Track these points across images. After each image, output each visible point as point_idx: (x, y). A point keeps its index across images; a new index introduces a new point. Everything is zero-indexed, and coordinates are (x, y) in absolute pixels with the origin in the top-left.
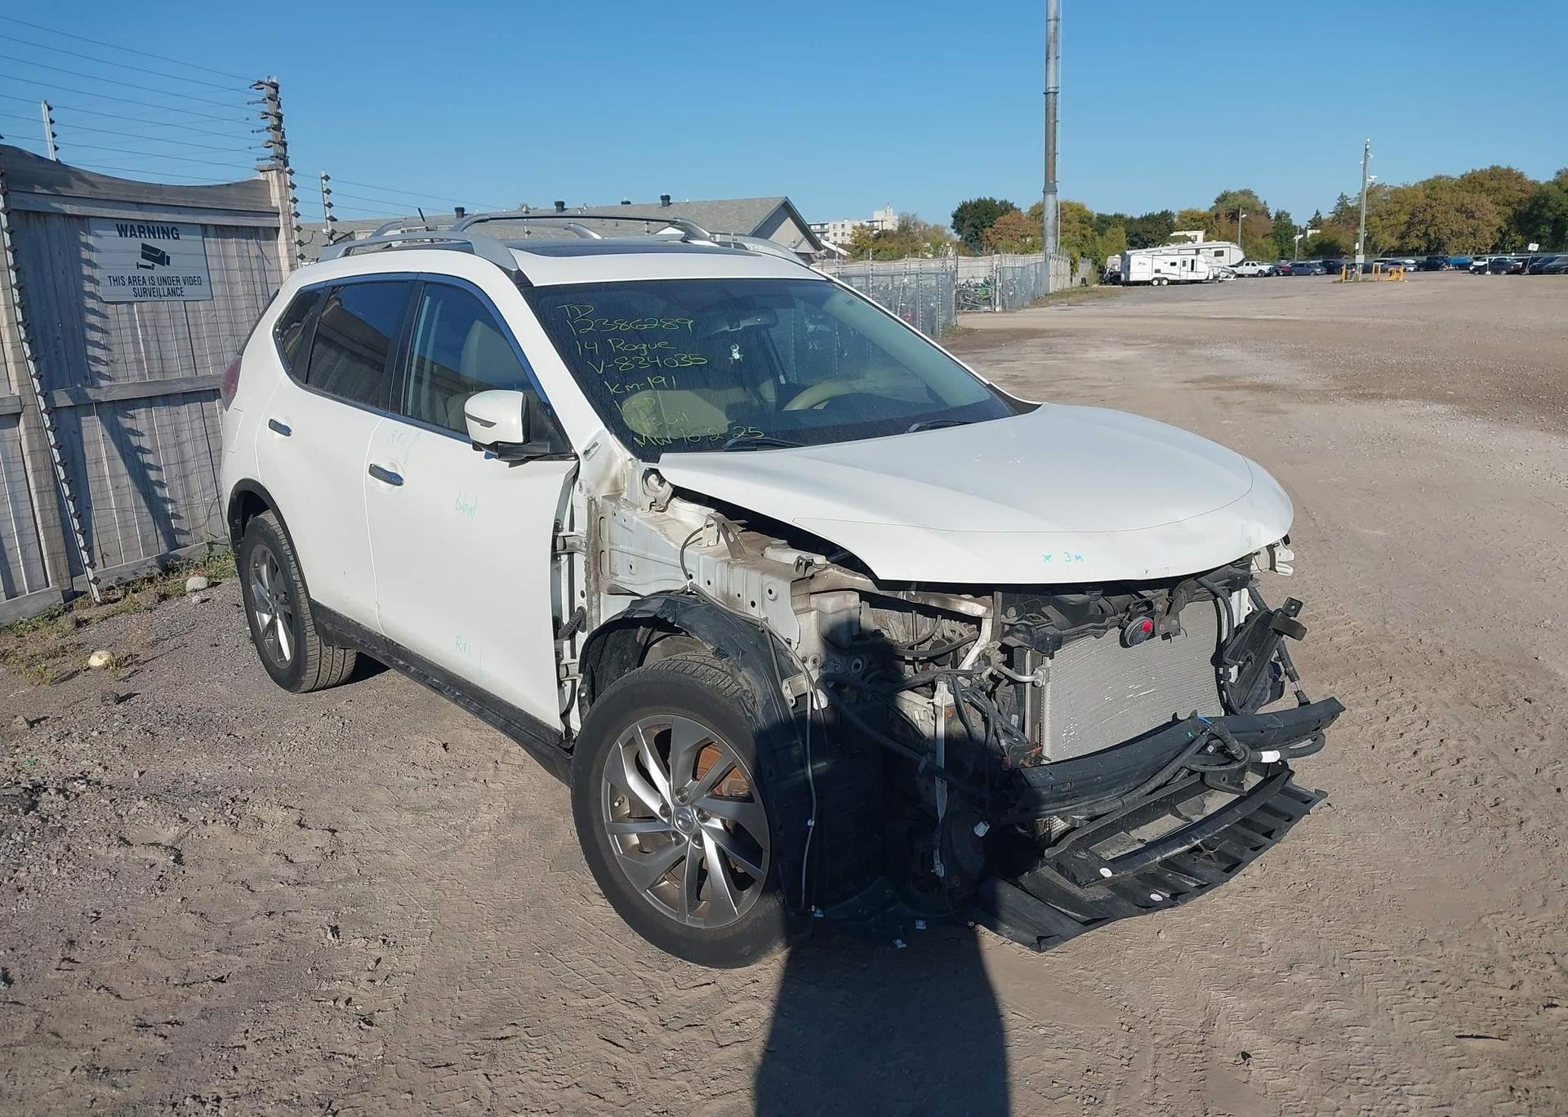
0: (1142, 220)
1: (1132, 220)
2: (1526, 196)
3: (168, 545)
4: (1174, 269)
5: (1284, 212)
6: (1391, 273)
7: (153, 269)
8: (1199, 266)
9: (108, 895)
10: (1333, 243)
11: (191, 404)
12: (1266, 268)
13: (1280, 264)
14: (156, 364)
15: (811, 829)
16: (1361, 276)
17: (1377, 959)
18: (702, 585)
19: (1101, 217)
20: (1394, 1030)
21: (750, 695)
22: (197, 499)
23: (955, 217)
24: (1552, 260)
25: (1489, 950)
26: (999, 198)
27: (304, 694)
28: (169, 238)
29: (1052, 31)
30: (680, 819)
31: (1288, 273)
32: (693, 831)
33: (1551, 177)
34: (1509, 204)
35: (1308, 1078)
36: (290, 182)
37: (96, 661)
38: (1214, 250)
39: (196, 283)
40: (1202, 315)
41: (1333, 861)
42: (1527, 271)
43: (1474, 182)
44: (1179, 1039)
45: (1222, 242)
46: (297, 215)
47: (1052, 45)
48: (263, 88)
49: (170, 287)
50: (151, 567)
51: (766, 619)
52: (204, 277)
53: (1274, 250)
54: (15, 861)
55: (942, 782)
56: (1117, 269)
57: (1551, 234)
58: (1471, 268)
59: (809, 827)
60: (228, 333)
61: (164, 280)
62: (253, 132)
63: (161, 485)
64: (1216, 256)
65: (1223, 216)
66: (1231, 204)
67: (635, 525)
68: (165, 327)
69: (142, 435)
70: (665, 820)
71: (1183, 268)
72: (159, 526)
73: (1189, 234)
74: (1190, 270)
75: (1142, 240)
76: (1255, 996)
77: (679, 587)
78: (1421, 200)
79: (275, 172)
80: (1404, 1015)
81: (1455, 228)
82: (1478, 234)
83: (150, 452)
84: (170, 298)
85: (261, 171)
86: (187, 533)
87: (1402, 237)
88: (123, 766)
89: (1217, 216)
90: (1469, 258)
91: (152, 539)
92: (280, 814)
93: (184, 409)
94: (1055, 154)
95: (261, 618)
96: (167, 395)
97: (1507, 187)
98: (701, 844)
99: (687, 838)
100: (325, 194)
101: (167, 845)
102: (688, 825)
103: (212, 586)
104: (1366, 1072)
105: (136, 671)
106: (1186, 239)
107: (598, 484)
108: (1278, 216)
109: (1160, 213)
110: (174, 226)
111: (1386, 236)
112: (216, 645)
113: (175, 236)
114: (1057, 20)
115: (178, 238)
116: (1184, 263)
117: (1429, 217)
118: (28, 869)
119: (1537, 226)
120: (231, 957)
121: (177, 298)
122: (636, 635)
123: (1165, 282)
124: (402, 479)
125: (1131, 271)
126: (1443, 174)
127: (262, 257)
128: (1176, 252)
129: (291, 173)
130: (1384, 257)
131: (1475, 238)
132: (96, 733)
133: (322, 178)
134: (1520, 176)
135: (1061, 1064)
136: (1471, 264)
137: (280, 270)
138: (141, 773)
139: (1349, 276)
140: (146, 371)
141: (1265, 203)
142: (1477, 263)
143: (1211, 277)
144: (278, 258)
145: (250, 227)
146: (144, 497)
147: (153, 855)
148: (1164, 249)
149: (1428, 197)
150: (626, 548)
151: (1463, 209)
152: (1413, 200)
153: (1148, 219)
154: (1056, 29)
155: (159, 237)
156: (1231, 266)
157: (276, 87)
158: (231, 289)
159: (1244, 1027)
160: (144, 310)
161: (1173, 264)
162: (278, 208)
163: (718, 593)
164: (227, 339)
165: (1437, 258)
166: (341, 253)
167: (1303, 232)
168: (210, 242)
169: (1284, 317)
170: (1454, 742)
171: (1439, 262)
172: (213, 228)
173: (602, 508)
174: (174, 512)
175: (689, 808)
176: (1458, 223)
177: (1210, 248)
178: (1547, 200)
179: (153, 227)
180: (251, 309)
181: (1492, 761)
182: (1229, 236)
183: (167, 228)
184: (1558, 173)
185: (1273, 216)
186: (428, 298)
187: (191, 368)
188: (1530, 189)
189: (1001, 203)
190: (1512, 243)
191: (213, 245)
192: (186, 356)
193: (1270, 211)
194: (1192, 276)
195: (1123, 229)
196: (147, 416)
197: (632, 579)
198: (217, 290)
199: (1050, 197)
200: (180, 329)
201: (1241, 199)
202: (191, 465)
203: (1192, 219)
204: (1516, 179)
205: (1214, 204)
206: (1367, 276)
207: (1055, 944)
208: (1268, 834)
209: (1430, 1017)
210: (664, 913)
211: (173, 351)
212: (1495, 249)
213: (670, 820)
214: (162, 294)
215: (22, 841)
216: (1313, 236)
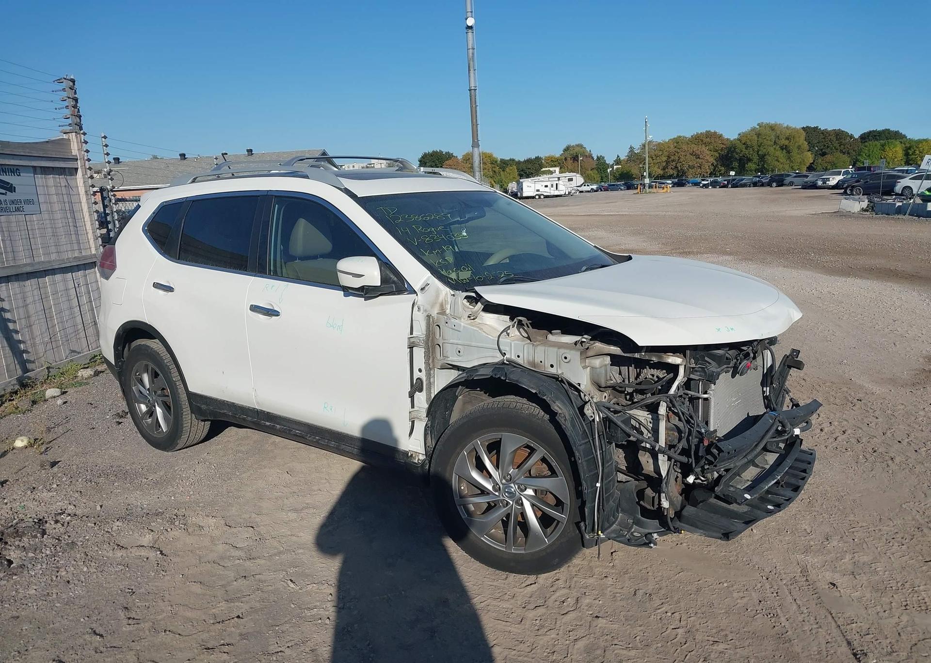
0: (525, 161)
1: (519, 163)
2: (724, 146)
3: (22, 370)
4: (547, 189)
5: (601, 156)
6: (663, 188)
7: (6, 195)
8: (560, 187)
9: (130, 578)
10: (628, 173)
11: (32, 280)
12: (595, 187)
13: (601, 184)
14: (10, 255)
15: (599, 488)
16: (648, 190)
17: (865, 531)
18: (514, 358)
19: (502, 160)
20: (893, 562)
21: (563, 415)
22: (38, 341)
23: (420, 161)
24: (743, 180)
25: (913, 519)
26: (444, 150)
27: (175, 452)
28: (15, 175)
29: (471, 55)
30: (507, 492)
31: (606, 190)
32: (516, 498)
33: (736, 137)
34: (716, 151)
35: (868, 591)
36: (84, 140)
37: (20, 443)
38: (567, 178)
39: (31, 203)
40: (573, 214)
41: (815, 486)
42: (730, 186)
43: (700, 139)
44: (794, 580)
45: (571, 173)
46: (89, 160)
47: (471, 63)
48: (62, 82)
49: (16, 206)
50: (13, 385)
51: (563, 373)
52: (36, 200)
53: (597, 177)
54: (53, 566)
55: (664, 456)
56: (515, 190)
57: (738, 166)
58: (701, 185)
59: (597, 487)
60: (51, 234)
61: (13, 202)
62: (56, 109)
63: (17, 332)
64: (569, 181)
65: (569, 159)
66: (572, 152)
67: (462, 327)
68: (14, 231)
69: (4, 300)
70: (497, 494)
71: (552, 189)
72: (16, 358)
73: (551, 169)
74: (555, 189)
75: (526, 173)
76: (819, 555)
77: (496, 360)
78: (672, 149)
79: (74, 133)
80: (894, 555)
81: (690, 164)
82: (702, 167)
83: (9, 311)
84: (16, 213)
85: (64, 133)
86: (33, 362)
87: (664, 169)
88: (85, 504)
89: (566, 159)
90: (699, 180)
91: (12, 367)
92: (212, 521)
93: (28, 283)
94: (477, 125)
95: (139, 407)
96: (17, 275)
97: (715, 142)
98: (522, 504)
99: (511, 503)
100: (104, 147)
101: (150, 545)
102: (512, 495)
103: (63, 394)
104: (893, 584)
105: (47, 448)
106: (551, 173)
107: (433, 306)
108: (598, 158)
109: (534, 158)
110: (18, 168)
111: (656, 169)
112: (93, 429)
113: (18, 174)
114: (473, 49)
115: (20, 175)
116: (552, 186)
117: (677, 158)
118: (65, 569)
119: (731, 162)
120: (236, 604)
121: (20, 213)
122: (456, 392)
123: (542, 197)
124: (279, 313)
125: (524, 191)
126: (681, 135)
127: (68, 186)
128: (547, 179)
129: (84, 134)
130: (656, 180)
131: (701, 169)
132: (55, 485)
133: (103, 137)
134: (721, 136)
135: (745, 600)
136: (700, 183)
137: (79, 195)
138: (101, 506)
139: (642, 190)
140: (5, 259)
141: (590, 151)
142: (703, 182)
143: (567, 193)
144: (77, 187)
145: (61, 168)
146: (6, 340)
147: (144, 553)
148: (541, 178)
149: (675, 147)
150: (455, 341)
151: (694, 153)
152: (668, 149)
153: (529, 161)
154: (473, 54)
155: (9, 175)
156: (577, 187)
157: (73, 81)
158: (51, 207)
159: (823, 571)
160: (2, 221)
161: (546, 186)
162: (76, 156)
163: (526, 362)
164: (50, 239)
165: (682, 180)
166: (190, 181)
167: (612, 166)
168: (38, 178)
169: (619, 213)
170: (837, 423)
171: (684, 182)
172: (39, 168)
173: (437, 320)
174: (25, 349)
175: (512, 485)
176: (692, 161)
177: (565, 177)
178: (735, 149)
179: (5, 168)
180: (63, 219)
181: (860, 431)
182: (573, 170)
183: (13, 169)
184: (739, 134)
185: (595, 158)
186: (277, 205)
187: (31, 257)
188: (726, 143)
189: (446, 153)
190: (719, 171)
191: (40, 179)
192: (28, 250)
193: (593, 156)
194: (557, 193)
195: (515, 167)
196: (6, 288)
197: (460, 359)
198: (44, 207)
199: (476, 149)
200: (23, 233)
201: (577, 149)
202: (33, 319)
203: (552, 160)
204: (719, 137)
205: (563, 152)
206: (651, 190)
207: (737, 535)
208: (804, 471)
209: (907, 554)
210: (495, 547)
211: (20, 246)
212: (711, 175)
213: (500, 494)
214: (12, 211)
215: (51, 554)
216: (617, 169)
